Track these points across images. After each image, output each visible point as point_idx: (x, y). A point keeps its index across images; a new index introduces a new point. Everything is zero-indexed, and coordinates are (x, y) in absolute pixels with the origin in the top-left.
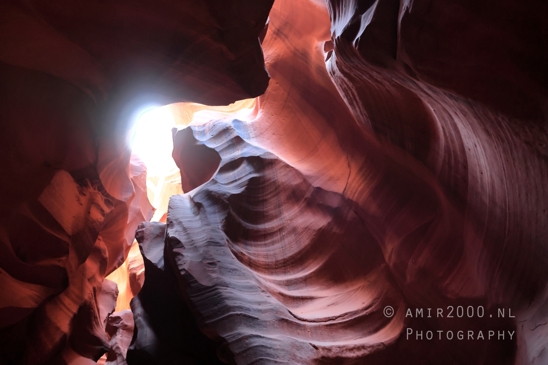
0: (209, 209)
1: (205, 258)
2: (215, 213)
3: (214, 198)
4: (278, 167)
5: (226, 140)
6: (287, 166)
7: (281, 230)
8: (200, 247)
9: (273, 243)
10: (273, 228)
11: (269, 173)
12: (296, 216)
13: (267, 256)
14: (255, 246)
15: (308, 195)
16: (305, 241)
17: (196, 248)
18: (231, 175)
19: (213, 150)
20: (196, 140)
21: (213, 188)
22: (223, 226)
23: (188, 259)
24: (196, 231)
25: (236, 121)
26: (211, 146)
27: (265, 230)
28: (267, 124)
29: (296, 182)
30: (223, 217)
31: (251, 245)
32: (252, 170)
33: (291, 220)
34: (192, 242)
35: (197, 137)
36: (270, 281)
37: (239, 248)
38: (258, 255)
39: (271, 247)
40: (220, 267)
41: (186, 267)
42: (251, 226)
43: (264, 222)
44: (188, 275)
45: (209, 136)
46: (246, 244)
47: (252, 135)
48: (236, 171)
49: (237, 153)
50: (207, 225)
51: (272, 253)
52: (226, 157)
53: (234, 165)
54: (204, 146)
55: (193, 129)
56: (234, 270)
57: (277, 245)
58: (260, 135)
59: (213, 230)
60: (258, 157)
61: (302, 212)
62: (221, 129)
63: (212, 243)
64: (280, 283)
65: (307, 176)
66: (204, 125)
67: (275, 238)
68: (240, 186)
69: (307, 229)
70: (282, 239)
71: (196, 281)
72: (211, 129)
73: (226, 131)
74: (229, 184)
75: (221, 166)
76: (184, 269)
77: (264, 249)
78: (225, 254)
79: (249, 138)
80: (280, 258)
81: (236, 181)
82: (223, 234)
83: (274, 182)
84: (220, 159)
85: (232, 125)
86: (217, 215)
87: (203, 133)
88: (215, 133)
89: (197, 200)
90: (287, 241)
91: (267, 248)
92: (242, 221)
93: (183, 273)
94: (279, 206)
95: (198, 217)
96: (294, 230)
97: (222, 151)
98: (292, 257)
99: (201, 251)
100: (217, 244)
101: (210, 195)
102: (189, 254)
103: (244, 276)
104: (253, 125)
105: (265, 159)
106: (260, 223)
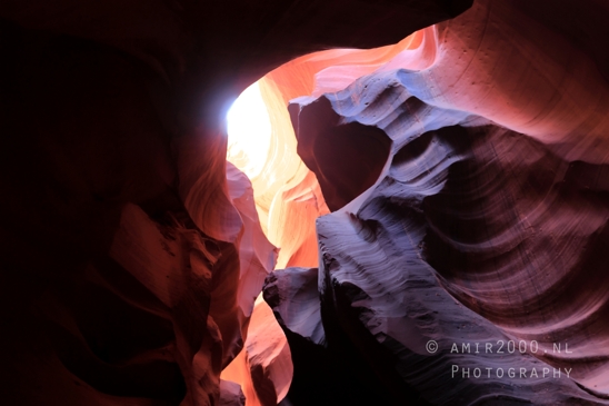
0: (392, 229)
1: (410, 311)
2: (403, 233)
3: (398, 209)
4: (495, 137)
5: (392, 108)
6: (512, 134)
7: (521, 246)
8: (398, 292)
9: (512, 271)
10: (506, 245)
11: (481, 152)
12: (544, 219)
13: (506, 295)
14: (483, 280)
15: (559, 178)
16: (570, 260)
17: (390, 297)
18: (415, 165)
19: (374, 129)
20: (339, 117)
21: (391, 191)
22: (423, 253)
23: (382, 315)
24: (381, 267)
25: (402, 72)
26: (368, 121)
27: (494, 250)
28: (459, 68)
29: (533, 158)
30: (419, 239)
31: (475, 280)
32: (450, 151)
33: (536, 225)
34: (380, 288)
35: (340, 112)
36: (523, 337)
37: (458, 287)
38: (492, 294)
39: (510, 279)
40: (442, 322)
41: (384, 329)
42: (469, 247)
43: (489, 238)
44: (392, 343)
45: (361, 106)
46: (468, 280)
47: (434, 92)
48: (422, 158)
49: (417, 127)
50: (398, 254)
51: (514, 287)
52: (400, 136)
53: (415, 147)
54: (356, 124)
55: (330, 98)
56: (466, 323)
57: (520, 274)
58: (448, 89)
59: (409, 262)
60: (457, 126)
61: (553, 210)
62: (380, 90)
63: (414, 283)
64: (541, 339)
65: (552, 145)
66: (347, 89)
67: (514, 262)
68: (435, 181)
69: (568, 238)
70: (527, 261)
71: (408, 351)
72: (362, 94)
73: (389, 91)
74: (415, 180)
75: (393, 152)
76: (381, 334)
77: (499, 283)
78: (441, 299)
79: (431, 98)
80: (530, 295)
81: (426, 173)
82: (427, 265)
83: (494, 165)
84: (390, 141)
85: (399, 81)
86: (409, 236)
87: (348, 103)
88: (370, 99)
89: (366, 216)
90: (535, 264)
91: (504, 281)
92: (452, 241)
93: (381, 340)
94: (510, 205)
95: (376, 245)
96: (545, 244)
97: (391, 126)
98: (551, 292)
99: (401, 299)
100: (422, 284)
101: (386, 205)
102: (382, 308)
103: (483, 332)
104: (432, 74)
105: (470, 128)
106: (482, 241)
